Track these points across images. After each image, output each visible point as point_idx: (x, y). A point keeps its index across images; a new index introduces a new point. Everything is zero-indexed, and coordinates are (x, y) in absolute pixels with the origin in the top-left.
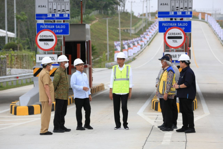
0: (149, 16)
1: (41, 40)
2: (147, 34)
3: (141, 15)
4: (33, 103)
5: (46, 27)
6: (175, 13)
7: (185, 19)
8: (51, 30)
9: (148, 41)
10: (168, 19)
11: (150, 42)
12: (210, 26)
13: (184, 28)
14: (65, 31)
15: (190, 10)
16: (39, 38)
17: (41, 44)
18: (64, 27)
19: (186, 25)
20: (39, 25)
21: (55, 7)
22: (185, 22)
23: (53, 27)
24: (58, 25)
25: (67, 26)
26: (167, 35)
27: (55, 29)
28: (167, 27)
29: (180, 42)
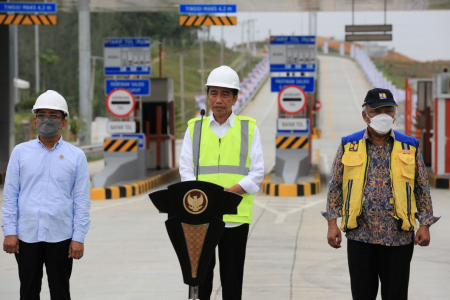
0: (251, 47)
1: (113, 103)
2: (250, 82)
3: (239, 47)
4: (110, 185)
5: (118, 84)
6: (293, 66)
7: (307, 74)
8: (125, 88)
9: (251, 94)
10: (284, 74)
11: (256, 95)
12: (359, 66)
13: (304, 87)
14: (144, 91)
15: (313, 62)
16: (111, 99)
17: (114, 109)
18: (142, 84)
19: (307, 82)
20: (109, 82)
21: (130, 58)
22: (306, 78)
23: (128, 84)
24: (134, 81)
25: (146, 83)
26: (282, 97)
27: (131, 87)
28: (283, 85)
29: (299, 106)
